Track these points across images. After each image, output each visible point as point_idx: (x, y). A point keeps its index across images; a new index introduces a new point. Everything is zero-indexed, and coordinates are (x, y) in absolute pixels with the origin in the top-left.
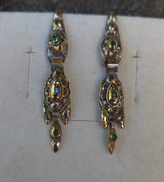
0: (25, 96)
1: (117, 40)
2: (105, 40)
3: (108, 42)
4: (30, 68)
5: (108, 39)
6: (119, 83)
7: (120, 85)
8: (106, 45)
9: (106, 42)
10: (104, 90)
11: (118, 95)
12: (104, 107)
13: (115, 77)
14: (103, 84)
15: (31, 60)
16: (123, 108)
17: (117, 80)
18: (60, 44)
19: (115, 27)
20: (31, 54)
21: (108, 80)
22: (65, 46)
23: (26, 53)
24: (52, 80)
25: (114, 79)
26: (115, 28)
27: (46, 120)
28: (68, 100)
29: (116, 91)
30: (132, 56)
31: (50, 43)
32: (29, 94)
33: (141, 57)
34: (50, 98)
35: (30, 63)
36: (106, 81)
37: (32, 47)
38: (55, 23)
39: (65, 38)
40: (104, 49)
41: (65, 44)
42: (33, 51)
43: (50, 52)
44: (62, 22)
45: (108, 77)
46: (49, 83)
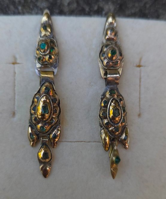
0: (11, 115)
1: (117, 47)
2: (104, 47)
3: (108, 51)
4: (16, 82)
5: (107, 46)
6: (121, 97)
7: (122, 99)
8: (105, 53)
9: (105, 49)
10: (104, 107)
11: (120, 112)
12: (104, 126)
13: (116, 91)
14: (102, 99)
15: (16, 73)
16: (126, 126)
17: (119, 94)
18: (50, 53)
19: (115, 31)
20: (16, 66)
21: (108, 95)
22: (56, 55)
23: (10, 63)
24: (40, 97)
25: (115, 93)
26: (115, 33)
27: (32, 143)
28: (58, 121)
29: (118, 107)
30: (135, 65)
31: (38, 52)
32: (16, 112)
33: (145, 67)
34: (36, 117)
35: (15, 75)
36: (105, 96)
37: (17, 56)
38: (43, 28)
39: (55, 46)
40: (103, 58)
41: (56, 53)
42: (18, 61)
43: (39, 63)
44: (51, 26)
45: (108, 91)
46: (36, 100)
